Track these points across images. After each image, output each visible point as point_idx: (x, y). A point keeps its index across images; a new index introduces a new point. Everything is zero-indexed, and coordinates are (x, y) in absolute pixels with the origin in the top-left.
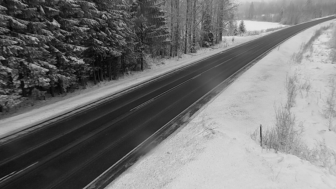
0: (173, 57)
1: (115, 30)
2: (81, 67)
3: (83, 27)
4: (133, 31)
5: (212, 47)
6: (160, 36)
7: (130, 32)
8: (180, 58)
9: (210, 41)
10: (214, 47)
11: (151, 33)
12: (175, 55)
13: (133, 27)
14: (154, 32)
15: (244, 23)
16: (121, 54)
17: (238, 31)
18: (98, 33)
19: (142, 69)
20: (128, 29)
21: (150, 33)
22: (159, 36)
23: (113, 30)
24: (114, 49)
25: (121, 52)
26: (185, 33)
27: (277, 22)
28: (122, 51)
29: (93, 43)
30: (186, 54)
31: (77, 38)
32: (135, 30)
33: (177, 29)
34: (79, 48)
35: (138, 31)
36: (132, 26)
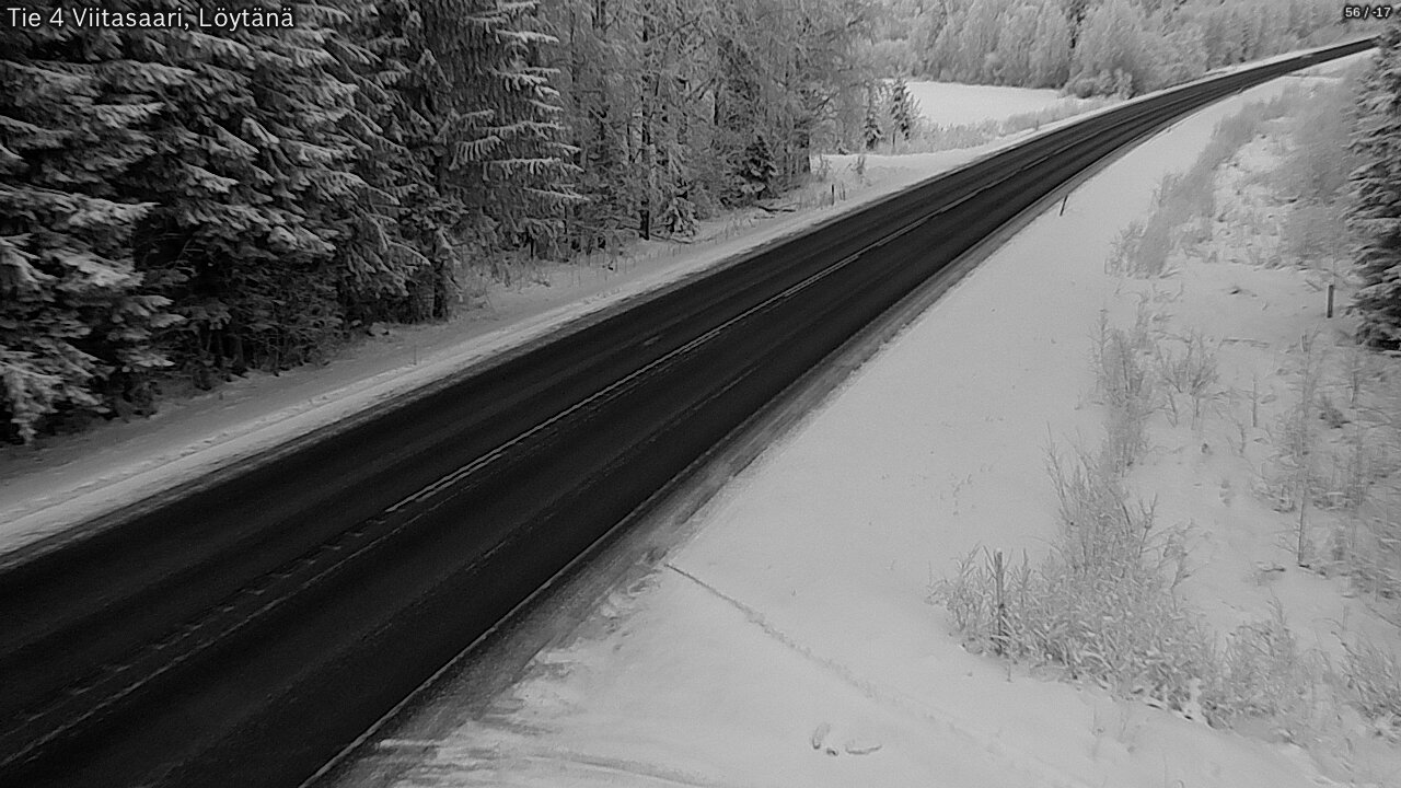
0: (589, 253)
1: (297, 123)
2: (122, 311)
3: (118, 103)
4: (387, 133)
5: (764, 202)
6: (519, 161)
7: (369, 132)
8: (619, 258)
9: (757, 174)
10: (778, 204)
11: (477, 142)
12: (596, 244)
13: (389, 112)
14: (490, 138)
15: (905, 91)
16: (331, 247)
17: (880, 129)
18: (207, 141)
19: (439, 312)
20: (364, 120)
21: (471, 144)
22: (514, 160)
23: (288, 126)
24: (294, 221)
25: (333, 233)
26: (639, 144)
27: (1053, 87)
28: (337, 233)
29: (181, 186)
30: (647, 238)
31: (89, 167)
32: (399, 127)
33: (601, 119)
34: (100, 210)
35: (415, 131)
36: (383, 110)
